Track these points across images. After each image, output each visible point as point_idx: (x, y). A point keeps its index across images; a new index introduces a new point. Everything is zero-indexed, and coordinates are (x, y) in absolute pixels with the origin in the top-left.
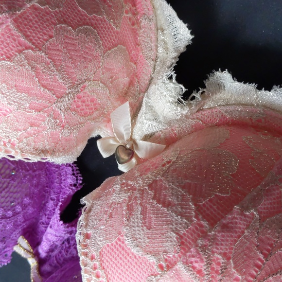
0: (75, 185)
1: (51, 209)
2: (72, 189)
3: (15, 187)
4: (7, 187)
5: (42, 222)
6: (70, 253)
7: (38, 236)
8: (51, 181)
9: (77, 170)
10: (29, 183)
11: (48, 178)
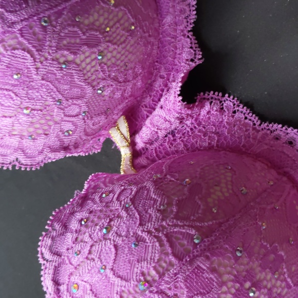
0: (192, 60)
1: (158, 89)
2: (188, 64)
3: (131, 46)
4: (124, 42)
5: (145, 105)
6: (175, 146)
7: (137, 123)
8: (163, 55)
9: (195, 44)
10: (144, 47)
11: (160, 51)
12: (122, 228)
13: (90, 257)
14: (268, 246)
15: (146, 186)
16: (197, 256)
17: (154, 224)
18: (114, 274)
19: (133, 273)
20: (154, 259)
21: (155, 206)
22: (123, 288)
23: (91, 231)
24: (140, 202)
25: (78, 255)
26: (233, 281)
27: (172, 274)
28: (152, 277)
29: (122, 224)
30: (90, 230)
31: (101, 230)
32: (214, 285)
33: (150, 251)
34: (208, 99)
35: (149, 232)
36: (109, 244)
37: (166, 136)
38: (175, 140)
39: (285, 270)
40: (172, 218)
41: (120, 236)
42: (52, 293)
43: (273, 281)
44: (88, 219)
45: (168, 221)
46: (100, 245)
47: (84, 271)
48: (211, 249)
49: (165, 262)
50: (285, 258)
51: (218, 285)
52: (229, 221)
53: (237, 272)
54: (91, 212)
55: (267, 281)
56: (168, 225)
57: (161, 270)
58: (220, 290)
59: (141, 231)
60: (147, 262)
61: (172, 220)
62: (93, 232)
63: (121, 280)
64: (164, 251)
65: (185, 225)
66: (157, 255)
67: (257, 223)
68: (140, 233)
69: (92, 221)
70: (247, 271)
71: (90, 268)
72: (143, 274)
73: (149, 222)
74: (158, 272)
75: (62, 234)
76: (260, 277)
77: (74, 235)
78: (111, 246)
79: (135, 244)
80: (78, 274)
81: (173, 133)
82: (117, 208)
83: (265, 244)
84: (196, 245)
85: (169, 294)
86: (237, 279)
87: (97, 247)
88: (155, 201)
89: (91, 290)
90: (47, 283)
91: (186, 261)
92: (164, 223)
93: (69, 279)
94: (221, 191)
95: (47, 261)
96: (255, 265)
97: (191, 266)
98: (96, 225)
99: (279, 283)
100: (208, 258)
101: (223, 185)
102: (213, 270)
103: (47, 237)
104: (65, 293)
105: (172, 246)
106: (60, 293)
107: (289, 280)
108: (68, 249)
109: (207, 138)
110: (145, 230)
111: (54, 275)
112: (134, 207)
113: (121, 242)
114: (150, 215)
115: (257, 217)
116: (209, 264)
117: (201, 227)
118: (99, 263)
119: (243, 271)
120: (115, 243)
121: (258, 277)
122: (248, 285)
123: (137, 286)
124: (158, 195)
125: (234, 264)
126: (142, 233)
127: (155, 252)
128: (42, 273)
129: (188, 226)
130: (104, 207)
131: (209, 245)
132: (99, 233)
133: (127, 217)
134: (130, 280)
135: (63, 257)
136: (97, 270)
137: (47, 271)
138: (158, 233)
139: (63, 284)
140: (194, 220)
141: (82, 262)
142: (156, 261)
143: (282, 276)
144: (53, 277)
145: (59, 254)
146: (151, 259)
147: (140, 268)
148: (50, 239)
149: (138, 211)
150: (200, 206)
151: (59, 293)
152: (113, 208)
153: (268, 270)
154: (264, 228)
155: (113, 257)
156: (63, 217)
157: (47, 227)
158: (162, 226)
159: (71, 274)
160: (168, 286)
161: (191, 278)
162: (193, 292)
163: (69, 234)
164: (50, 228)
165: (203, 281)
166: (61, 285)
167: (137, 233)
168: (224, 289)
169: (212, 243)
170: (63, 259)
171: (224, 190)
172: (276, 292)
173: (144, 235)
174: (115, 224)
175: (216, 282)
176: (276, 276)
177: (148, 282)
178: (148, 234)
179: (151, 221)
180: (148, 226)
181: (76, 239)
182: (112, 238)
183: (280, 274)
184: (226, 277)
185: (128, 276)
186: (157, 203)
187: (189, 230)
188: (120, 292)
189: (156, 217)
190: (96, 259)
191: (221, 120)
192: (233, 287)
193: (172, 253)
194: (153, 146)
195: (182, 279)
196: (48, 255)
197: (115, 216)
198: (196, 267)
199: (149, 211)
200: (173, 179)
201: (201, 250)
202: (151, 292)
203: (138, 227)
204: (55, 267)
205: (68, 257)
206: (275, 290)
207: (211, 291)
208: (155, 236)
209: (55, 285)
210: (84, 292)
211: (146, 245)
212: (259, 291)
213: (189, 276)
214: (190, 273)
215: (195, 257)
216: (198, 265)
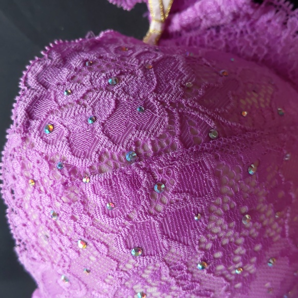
12: (132, 87)
13: (82, 101)
14: (283, 180)
15: (174, 58)
16: (206, 151)
17: (171, 98)
18: (103, 131)
19: (125, 138)
20: (156, 133)
21: (179, 80)
22: (107, 150)
23: (94, 76)
24: (164, 69)
25: (68, 94)
26: (231, 197)
27: (170, 157)
28: (145, 151)
29: (134, 83)
30: (93, 74)
31: (106, 78)
32: (209, 191)
33: (156, 122)
34: (276, 6)
35: (162, 103)
36: (110, 97)
37: (209, 29)
38: (217, 36)
39: (288, 215)
40: (195, 100)
41: (127, 93)
42: (20, 124)
43: (272, 220)
44: (94, 62)
45: (188, 101)
46: (99, 94)
47: (68, 114)
48: (224, 151)
49: (167, 142)
50: (294, 201)
51: (214, 193)
52: (255, 132)
53: (241, 190)
54: (100, 58)
55: (266, 217)
56: (187, 105)
57: (159, 148)
58: (213, 199)
59: (154, 97)
60: (147, 133)
61: (193, 102)
62: (96, 77)
63: (108, 140)
64: (171, 129)
65: (206, 113)
66: (161, 130)
67: (282, 149)
68: (151, 100)
69: (99, 67)
70: (251, 194)
71: (76, 113)
72: (136, 143)
73: (166, 92)
74: (154, 149)
75: (58, 66)
76: (261, 208)
77: (72, 72)
78: (112, 99)
79: (140, 108)
80: (60, 115)
81: (218, 28)
82: (134, 64)
83: (281, 175)
84: (209, 139)
85: (158, 178)
86: (236, 197)
87: (95, 94)
88: (181, 75)
89: (67, 138)
90: (19, 112)
91: (192, 150)
92: (183, 101)
93: (47, 116)
94: (258, 99)
95: (29, 88)
96: (262, 193)
97: (195, 157)
98: (103, 72)
99: (275, 226)
100: (217, 158)
101: (262, 95)
102: (216, 175)
103: (39, 63)
104: (35, 130)
105: (182, 128)
106: (29, 128)
107: (287, 227)
108: (58, 84)
109: (255, 47)
110: (159, 99)
111: (31, 105)
112: (154, 71)
113: (125, 100)
114: (170, 87)
115: (285, 144)
116: (215, 166)
117: (223, 123)
118: (90, 112)
119: (247, 192)
120: (118, 98)
121: (258, 207)
122: (245, 209)
123: (124, 153)
124: (186, 70)
125: (241, 180)
126: (154, 101)
127: (161, 127)
128: (17, 98)
129: (209, 116)
130: (118, 58)
131: (223, 146)
132: (103, 81)
133: (142, 78)
134: (119, 144)
135: (49, 90)
136: (84, 119)
137: (23, 98)
138: (172, 109)
139: (37, 119)
140: (217, 113)
141: (70, 103)
142: (158, 136)
143: (282, 219)
144: (29, 108)
145: (45, 86)
146: (153, 131)
147: (136, 136)
148: (42, 66)
149: (157, 76)
150: (230, 102)
151: (27, 128)
152: (129, 63)
153: (272, 205)
154: (286, 159)
155: (109, 111)
156: (65, 49)
157: (42, 53)
158: (179, 103)
159: (52, 112)
160: (160, 168)
161: (189, 171)
162: (183, 188)
163: (66, 69)
164: (46, 55)
165: (200, 180)
166: (33, 120)
167: (147, 98)
168: (219, 201)
169: (228, 146)
170: (49, 93)
171: (262, 100)
172: (269, 234)
173: (155, 104)
174: (125, 79)
175: (213, 189)
176: (277, 216)
177: (138, 154)
178: (160, 105)
179: (169, 93)
180: (163, 97)
181: (73, 78)
182: (117, 92)
183: (281, 217)
184: (225, 189)
185: (118, 138)
186: (182, 78)
187: (209, 120)
188: (102, 153)
189: (177, 92)
190: (88, 107)
191: (278, 35)
192: (229, 203)
193: (180, 136)
194: (189, 35)
195: (179, 168)
196: (32, 82)
197: (128, 71)
198: (199, 162)
199: (171, 82)
200: (209, 64)
201: (213, 147)
202: (138, 166)
203: (152, 93)
204: (36, 97)
205: (55, 92)
206: (268, 231)
207: (203, 195)
208: (167, 110)
209: (27, 117)
210: (58, 137)
211: (153, 115)
212: (254, 222)
213: (188, 168)
214: (190, 165)
215: (203, 151)
216: (203, 162)
